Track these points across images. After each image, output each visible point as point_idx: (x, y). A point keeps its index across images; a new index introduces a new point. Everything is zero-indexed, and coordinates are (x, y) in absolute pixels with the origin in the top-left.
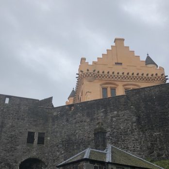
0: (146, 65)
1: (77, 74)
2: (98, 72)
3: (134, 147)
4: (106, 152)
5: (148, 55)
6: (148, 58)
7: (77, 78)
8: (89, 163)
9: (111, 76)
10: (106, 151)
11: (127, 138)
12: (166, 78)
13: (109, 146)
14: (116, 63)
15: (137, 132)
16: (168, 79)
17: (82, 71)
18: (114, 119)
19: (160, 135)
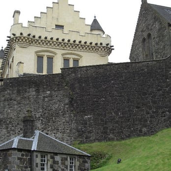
0: (91, 30)
1: (8, 37)
2: (34, 37)
3: (64, 129)
4: (32, 140)
5: (95, 17)
6: (95, 21)
7: (7, 40)
8: (16, 151)
9: (49, 42)
10: (33, 138)
11: (57, 119)
12: (112, 48)
13: (37, 132)
14: (56, 25)
15: (68, 114)
16: (114, 49)
17: (14, 35)
18: (46, 100)
19: (90, 118)
